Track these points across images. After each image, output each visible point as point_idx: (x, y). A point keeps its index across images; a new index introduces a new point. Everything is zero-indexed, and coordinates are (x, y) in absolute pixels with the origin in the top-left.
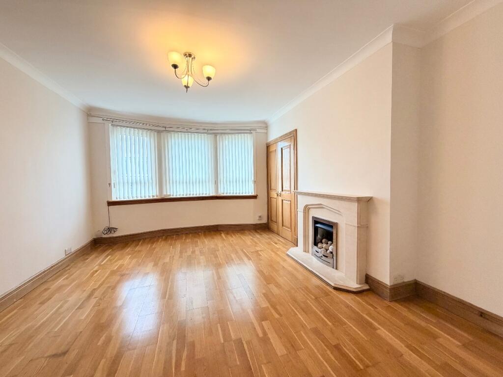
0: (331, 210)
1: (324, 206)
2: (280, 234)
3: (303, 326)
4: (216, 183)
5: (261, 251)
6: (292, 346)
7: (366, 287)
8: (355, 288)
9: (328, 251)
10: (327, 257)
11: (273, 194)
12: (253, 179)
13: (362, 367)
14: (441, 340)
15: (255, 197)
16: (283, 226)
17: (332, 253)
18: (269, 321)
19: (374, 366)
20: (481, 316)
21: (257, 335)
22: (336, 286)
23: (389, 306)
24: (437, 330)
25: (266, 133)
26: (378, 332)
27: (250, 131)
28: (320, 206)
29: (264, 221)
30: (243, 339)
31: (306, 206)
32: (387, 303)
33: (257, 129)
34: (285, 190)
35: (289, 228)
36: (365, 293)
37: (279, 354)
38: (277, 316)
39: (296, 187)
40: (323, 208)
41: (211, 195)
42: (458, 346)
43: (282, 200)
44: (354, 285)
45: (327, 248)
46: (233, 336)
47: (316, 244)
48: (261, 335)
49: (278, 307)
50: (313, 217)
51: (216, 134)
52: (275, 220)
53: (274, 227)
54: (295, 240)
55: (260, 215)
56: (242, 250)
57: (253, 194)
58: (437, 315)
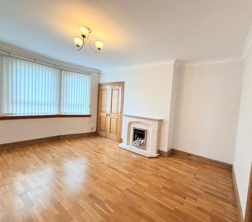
0: (144, 124)
1: (141, 123)
2: (107, 137)
3: (148, 175)
4: (60, 105)
5: (103, 148)
6: (148, 182)
7: (159, 155)
8: (156, 156)
9: (141, 143)
10: (141, 145)
11: (103, 115)
12: (89, 104)
13: (171, 179)
14: (183, 164)
15: (89, 116)
16: (110, 132)
17: (143, 143)
18: (133, 178)
19: (173, 177)
20: (189, 155)
21: (134, 184)
22: (149, 157)
23: (167, 159)
24: (181, 162)
25: (99, 77)
26: (169, 168)
27: (89, 74)
28: (139, 123)
29: (94, 130)
30: (129, 188)
31: (130, 122)
32: (166, 158)
33: (94, 74)
34: (113, 113)
35: (114, 133)
36: (159, 157)
37: (147, 187)
38: (135, 175)
39: (121, 112)
40: (140, 123)
41: (55, 114)
42: (186, 165)
43: (111, 118)
44: (155, 155)
45: (140, 141)
46: (124, 189)
47: (134, 140)
48: (135, 184)
49: (133, 171)
50: (133, 128)
51: (61, 70)
52: (104, 130)
53: (103, 134)
54: (119, 139)
55: (92, 127)
56: (91, 150)
57: (88, 114)
58: (179, 158)
